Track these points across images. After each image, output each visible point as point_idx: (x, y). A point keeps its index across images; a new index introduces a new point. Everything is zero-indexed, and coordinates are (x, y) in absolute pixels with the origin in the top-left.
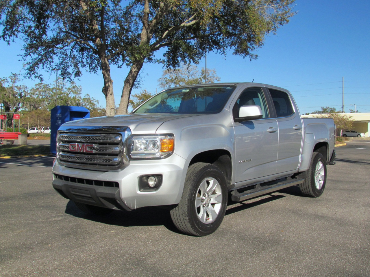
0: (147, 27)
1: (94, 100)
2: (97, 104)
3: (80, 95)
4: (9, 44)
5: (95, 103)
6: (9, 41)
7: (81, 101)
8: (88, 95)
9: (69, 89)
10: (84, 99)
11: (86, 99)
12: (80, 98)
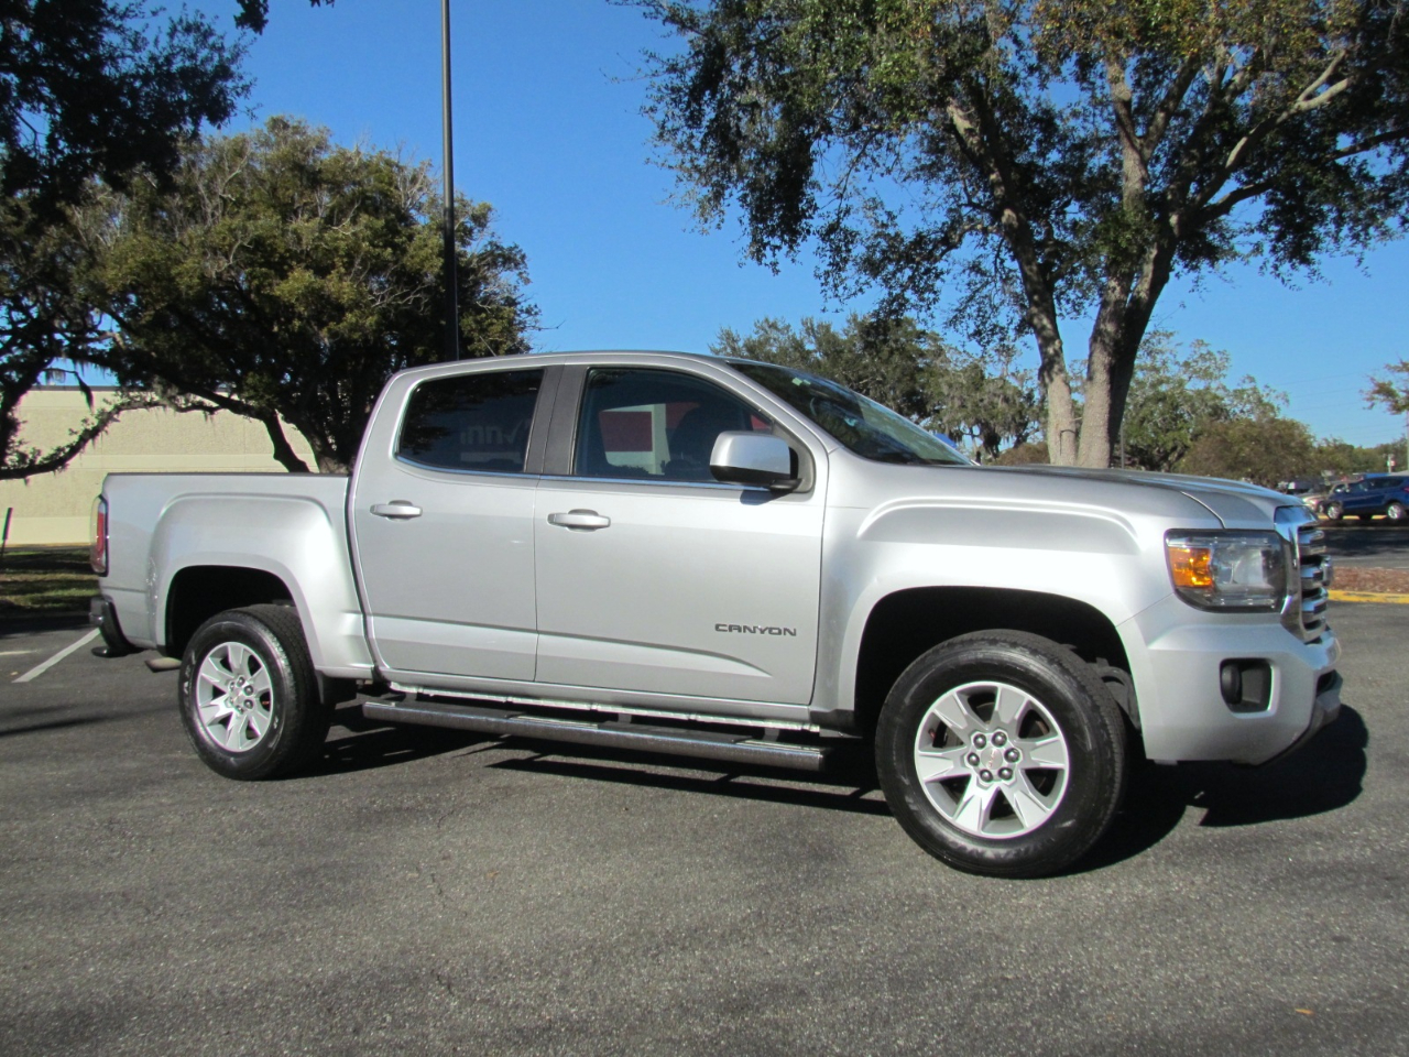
1: (1273, 395)
2: (1282, 407)
3: (1223, 381)
4: (776, 272)
5: (1276, 403)
6: (775, 264)
7: (1226, 401)
8: (1252, 380)
9: (1187, 364)
10: (1238, 394)
11: (1243, 391)
12: (1224, 388)
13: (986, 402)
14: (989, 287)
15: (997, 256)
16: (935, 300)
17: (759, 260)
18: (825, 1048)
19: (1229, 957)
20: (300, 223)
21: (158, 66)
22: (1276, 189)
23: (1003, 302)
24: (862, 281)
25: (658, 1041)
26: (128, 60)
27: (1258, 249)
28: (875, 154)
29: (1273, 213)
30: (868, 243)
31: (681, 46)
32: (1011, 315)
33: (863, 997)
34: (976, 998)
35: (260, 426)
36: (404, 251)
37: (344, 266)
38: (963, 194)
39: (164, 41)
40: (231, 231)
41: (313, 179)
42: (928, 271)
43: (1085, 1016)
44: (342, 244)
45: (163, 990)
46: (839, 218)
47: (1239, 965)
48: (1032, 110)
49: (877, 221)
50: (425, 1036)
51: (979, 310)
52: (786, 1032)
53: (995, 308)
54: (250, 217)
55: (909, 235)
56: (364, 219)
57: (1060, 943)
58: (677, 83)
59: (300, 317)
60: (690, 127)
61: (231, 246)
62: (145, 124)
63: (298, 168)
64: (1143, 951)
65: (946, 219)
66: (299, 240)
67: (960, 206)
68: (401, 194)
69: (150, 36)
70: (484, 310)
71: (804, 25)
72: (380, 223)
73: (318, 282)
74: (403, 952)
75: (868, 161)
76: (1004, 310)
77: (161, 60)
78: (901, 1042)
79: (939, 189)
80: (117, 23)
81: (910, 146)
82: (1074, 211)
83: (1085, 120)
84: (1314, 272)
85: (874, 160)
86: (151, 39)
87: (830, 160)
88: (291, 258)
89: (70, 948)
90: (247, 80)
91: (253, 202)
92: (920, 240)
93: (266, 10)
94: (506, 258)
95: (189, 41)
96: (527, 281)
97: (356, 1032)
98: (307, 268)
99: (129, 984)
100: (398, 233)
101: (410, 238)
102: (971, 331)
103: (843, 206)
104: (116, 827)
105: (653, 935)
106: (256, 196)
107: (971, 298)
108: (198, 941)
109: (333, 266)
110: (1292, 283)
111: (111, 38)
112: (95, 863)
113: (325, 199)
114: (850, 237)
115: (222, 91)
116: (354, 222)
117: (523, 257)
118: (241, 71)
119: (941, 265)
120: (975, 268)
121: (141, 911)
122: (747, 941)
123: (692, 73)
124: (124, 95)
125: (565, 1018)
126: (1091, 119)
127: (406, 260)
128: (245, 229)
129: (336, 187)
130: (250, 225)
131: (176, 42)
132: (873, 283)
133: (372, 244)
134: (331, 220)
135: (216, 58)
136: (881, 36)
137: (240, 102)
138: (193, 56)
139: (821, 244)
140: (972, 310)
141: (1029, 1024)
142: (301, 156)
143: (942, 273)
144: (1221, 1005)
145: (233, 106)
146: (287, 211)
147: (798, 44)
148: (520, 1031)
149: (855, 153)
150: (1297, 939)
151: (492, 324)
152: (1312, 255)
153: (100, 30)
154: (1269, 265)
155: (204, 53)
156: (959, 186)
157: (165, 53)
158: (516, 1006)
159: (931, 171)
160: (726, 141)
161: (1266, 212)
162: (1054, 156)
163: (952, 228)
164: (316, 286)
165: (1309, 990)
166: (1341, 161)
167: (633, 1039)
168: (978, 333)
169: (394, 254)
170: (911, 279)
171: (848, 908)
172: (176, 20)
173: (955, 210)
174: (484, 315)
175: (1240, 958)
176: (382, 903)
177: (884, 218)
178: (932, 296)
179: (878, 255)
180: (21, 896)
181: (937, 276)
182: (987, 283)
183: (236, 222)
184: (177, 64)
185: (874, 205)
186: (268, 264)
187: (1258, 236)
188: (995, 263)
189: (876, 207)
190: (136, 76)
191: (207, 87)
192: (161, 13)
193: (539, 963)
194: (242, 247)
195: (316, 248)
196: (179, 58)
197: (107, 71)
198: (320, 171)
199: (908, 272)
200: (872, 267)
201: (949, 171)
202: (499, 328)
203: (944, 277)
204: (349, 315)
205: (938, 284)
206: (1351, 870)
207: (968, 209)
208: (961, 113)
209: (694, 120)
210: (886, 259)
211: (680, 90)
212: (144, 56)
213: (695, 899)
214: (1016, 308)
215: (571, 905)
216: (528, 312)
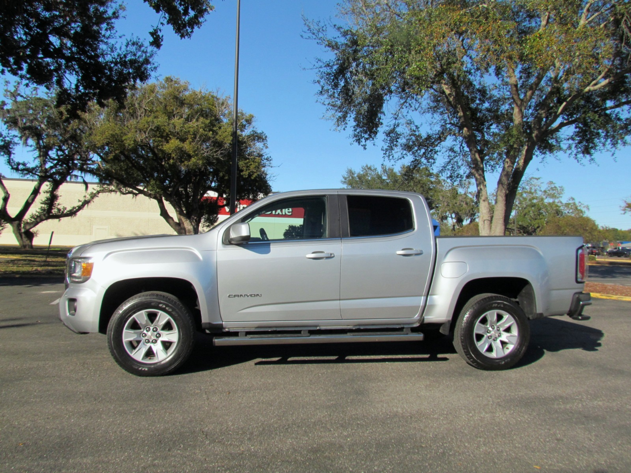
0: (519, 103)
1: (582, 206)
2: (586, 211)
3: (561, 199)
4: (366, 148)
5: (584, 209)
6: (366, 145)
7: (562, 208)
8: (573, 199)
9: (545, 192)
10: (567, 205)
11: (569, 204)
12: (561, 202)
13: (458, 204)
14: (457, 158)
15: (461, 145)
16: (434, 163)
17: (359, 143)
18: (346, 468)
19: (512, 443)
20: (176, 121)
21: (121, 58)
22: (579, 122)
23: (462, 165)
24: (404, 153)
25: (283, 461)
26: (109, 56)
27: (570, 147)
28: (410, 102)
29: (578, 132)
30: (407, 138)
31: (331, 56)
32: (465, 170)
33: (365, 450)
34: (409, 453)
35: (155, 202)
36: (217, 134)
37: (191, 138)
38: (448, 119)
39: (124, 48)
40: (148, 122)
41: (182, 103)
42: (431, 150)
43: (450, 462)
44: (192, 130)
45: (99, 430)
46: (394, 128)
47: (516, 447)
48: (477, 87)
49: (411, 129)
50: (195, 453)
51: (452, 167)
52: (332, 461)
53: (459, 167)
54: (155, 117)
55: (424, 135)
56: (201, 119)
57: (446, 434)
58: (329, 71)
59: (173, 158)
60: (333, 89)
61: (147, 129)
62: (114, 81)
63: (176, 98)
64: (479, 439)
65: (439, 129)
66: (175, 127)
67: (446, 124)
68: (217, 110)
69: (118, 46)
70: (248, 159)
71: (382, 49)
72: (208, 122)
73: (181, 144)
74: (191, 421)
75: (407, 105)
76: (463, 168)
77: (122, 56)
78: (376, 468)
79: (437, 117)
80: (106, 41)
81: (426, 99)
82: (494, 128)
83: (499, 91)
84: (592, 159)
85: (410, 104)
86: (118, 48)
87: (391, 105)
88: (171, 134)
89: (65, 412)
90: (156, 65)
91: (157, 111)
92: (429, 137)
93: (162, 40)
94: (258, 137)
95: (133, 49)
96: (267, 147)
97: (169, 450)
98: (177, 139)
99: (86, 427)
100: (214, 126)
101: (220, 128)
102: (448, 176)
103: (397, 122)
104: (86, 366)
105: (287, 420)
106: (158, 109)
107: (450, 162)
108: (113, 412)
109: (188, 139)
110: (581, 162)
111: (103, 46)
112: (77, 380)
113: (186, 111)
114: (398, 136)
115: (145, 69)
116: (197, 120)
117: (266, 137)
118: (154, 61)
119: (437, 148)
120: (452, 150)
121: (92, 399)
122: (324, 425)
123: (335, 67)
124: (107, 69)
125: (249, 450)
126: (502, 90)
127: (217, 137)
128: (153, 122)
129: (191, 106)
130: (155, 120)
131: (128, 49)
132: (408, 154)
133: (204, 130)
134: (188, 120)
135: (144, 56)
136: (413, 55)
137: (153, 74)
138: (135, 55)
139: (386, 137)
140: (449, 167)
141: (427, 464)
142: (177, 93)
143: (437, 152)
144: (505, 462)
145: (150, 75)
146: (170, 115)
147: (379, 57)
148: (231, 454)
149: (402, 101)
150: (541, 438)
151: (251, 165)
152: (592, 151)
153: (98, 43)
154: (573, 153)
155: (139, 54)
156: (446, 116)
157: (124, 53)
158: (231, 445)
159: (434, 109)
160: (347, 95)
161: (575, 132)
162: (486, 105)
163: (443, 133)
164: (180, 146)
165: (541, 459)
166: (608, 112)
167: (273, 460)
168: (451, 177)
169: (213, 134)
170: (424, 153)
171: (365, 414)
172: (129, 40)
173: (444, 126)
174: (248, 161)
175: (517, 445)
176: (185, 401)
177: (414, 128)
178: (433, 161)
179: (411, 143)
180: (48, 391)
181: (436, 153)
182: (456, 156)
183: (150, 119)
184: (129, 58)
185: (410, 123)
186: (162, 137)
187: (571, 142)
188: (460, 148)
189: (411, 124)
190: (112, 62)
191: (140, 67)
192: (123, 37)
193: (242, 429)
194: (151, 129)
195: (181, 131)
196: (129, 55)
197: (101, 60)
198: (184, 100)
199: (423, 151)
200: (408, 147)
201: (442, 110)
202: (254, 166)
203: (438, 153)
204: (193, 159)
205: (435, 156)
206: (571, 412)
207: (449, 125)
208: (447, 86)
209: (336, 86)
210: (414, 144)
211: (330, 74)
212: (116, 54)
213: (306, 407)
214: (468, 167)
215: (257, 407)
216: (267, 159)
